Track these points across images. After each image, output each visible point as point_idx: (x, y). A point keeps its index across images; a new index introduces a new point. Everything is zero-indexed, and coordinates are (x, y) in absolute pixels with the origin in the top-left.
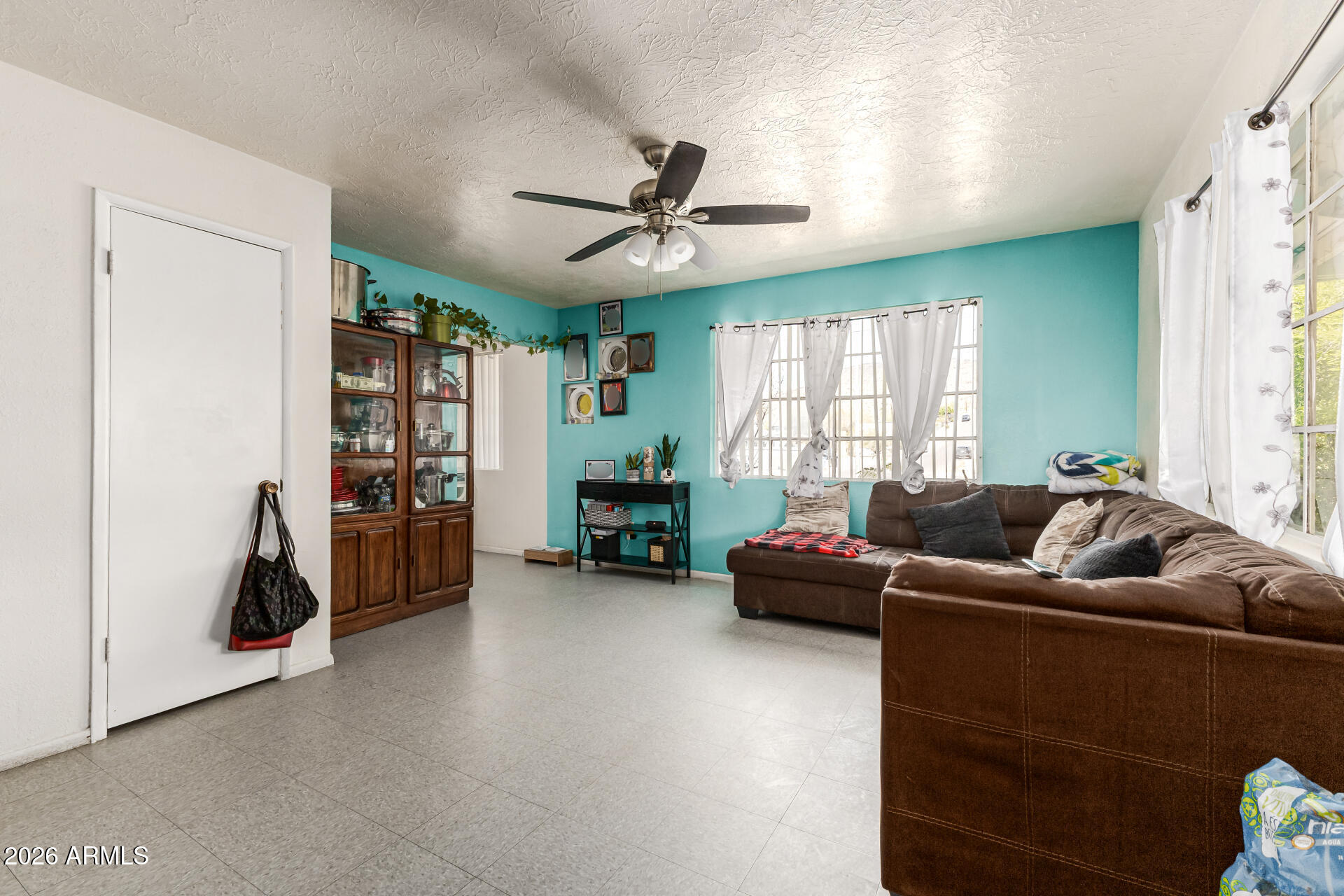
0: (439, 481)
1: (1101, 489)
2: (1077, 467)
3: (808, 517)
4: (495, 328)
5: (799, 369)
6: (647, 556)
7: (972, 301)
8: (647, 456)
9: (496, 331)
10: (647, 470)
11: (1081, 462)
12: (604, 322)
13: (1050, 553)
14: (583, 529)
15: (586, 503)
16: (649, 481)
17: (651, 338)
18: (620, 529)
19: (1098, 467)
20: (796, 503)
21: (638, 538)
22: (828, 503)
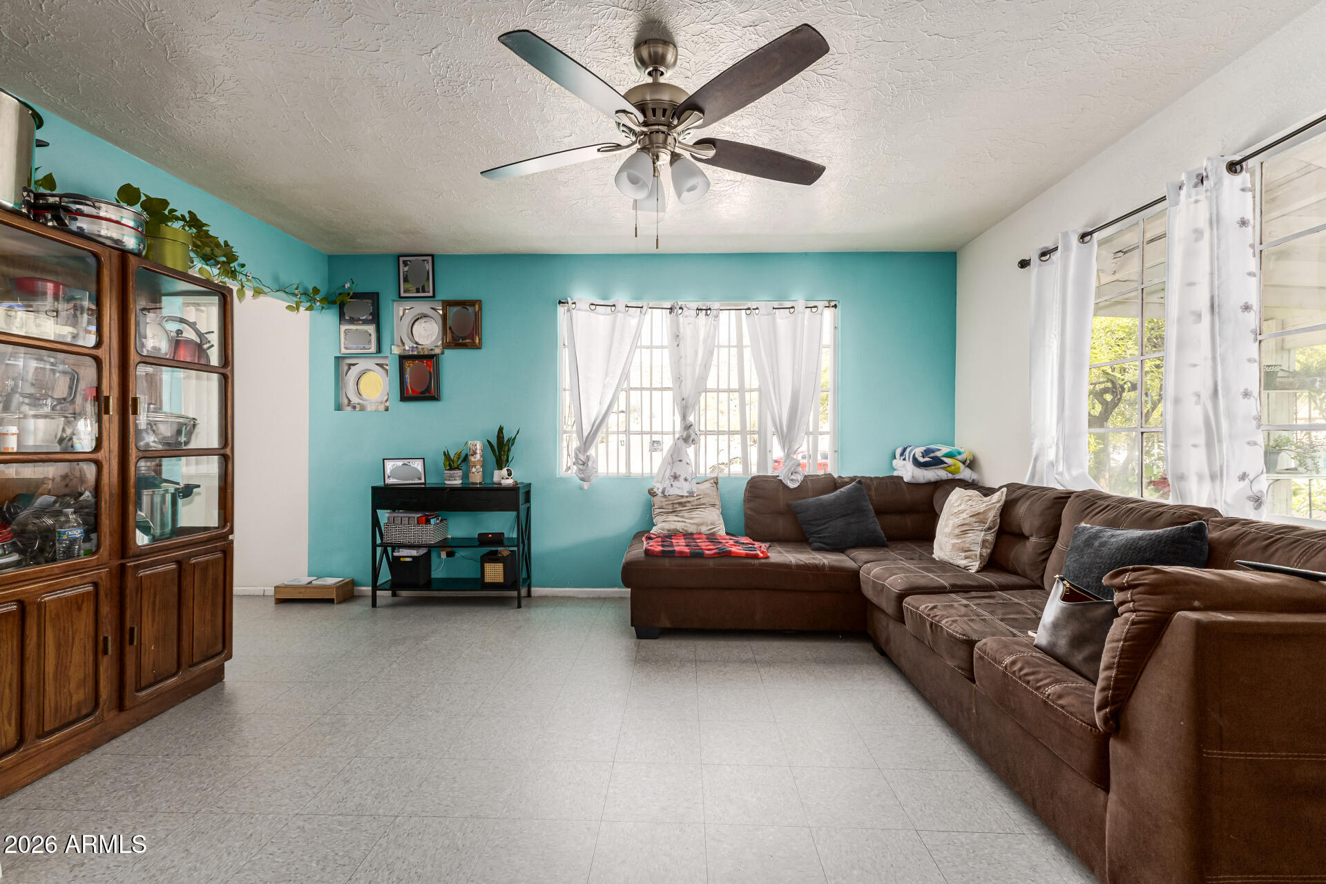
0: (169, 498)
1: (946, 478)
2: (929, 459)
3: (682, 517)
4: (243, 266)
5: (663, 359)
6: (479, 576)
7: (833, 304)
8: (475, 453)
9: (244, 270)
10: (474, 470)
11: (932, 455)
12: (406, 280)
13: (968, 540)
14: (379, 550)
15: (384, 515)
16: (476, 484)
17: (477, 307)
18: (432, 547)
19: (945, 460)
20: (667, 503)
21: (457, 555)
22: (703, 501)
